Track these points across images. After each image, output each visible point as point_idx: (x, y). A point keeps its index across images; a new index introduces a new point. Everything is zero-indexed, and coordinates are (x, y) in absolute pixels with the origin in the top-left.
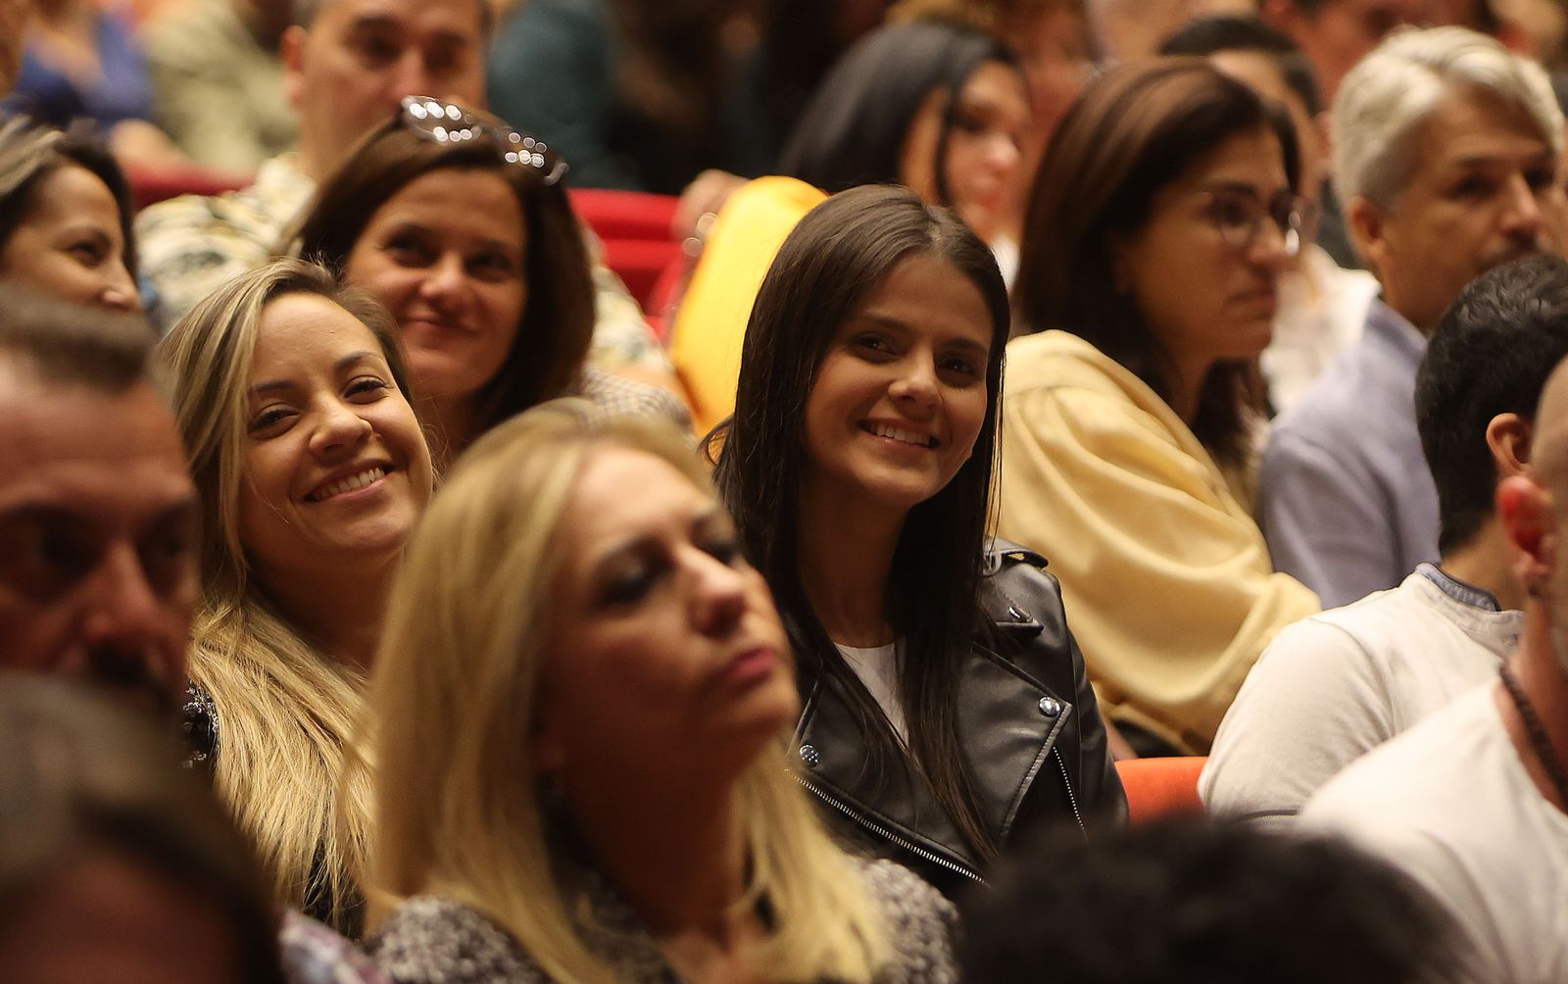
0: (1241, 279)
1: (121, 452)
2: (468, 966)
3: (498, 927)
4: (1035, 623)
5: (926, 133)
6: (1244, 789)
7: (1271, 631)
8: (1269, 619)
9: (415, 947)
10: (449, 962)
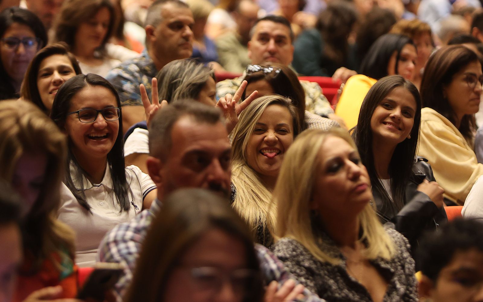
0: (473, 95)
1: (215, 138)
2: (294, 253)
3: (301, 245)
4: (425, 175)
5: (393, 62)
6: (472, 213)
7: (477, 177)
8: (477, 174)
9: (283, 249)
10: (290, 253)
